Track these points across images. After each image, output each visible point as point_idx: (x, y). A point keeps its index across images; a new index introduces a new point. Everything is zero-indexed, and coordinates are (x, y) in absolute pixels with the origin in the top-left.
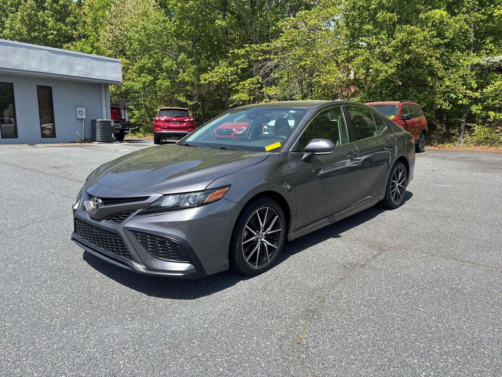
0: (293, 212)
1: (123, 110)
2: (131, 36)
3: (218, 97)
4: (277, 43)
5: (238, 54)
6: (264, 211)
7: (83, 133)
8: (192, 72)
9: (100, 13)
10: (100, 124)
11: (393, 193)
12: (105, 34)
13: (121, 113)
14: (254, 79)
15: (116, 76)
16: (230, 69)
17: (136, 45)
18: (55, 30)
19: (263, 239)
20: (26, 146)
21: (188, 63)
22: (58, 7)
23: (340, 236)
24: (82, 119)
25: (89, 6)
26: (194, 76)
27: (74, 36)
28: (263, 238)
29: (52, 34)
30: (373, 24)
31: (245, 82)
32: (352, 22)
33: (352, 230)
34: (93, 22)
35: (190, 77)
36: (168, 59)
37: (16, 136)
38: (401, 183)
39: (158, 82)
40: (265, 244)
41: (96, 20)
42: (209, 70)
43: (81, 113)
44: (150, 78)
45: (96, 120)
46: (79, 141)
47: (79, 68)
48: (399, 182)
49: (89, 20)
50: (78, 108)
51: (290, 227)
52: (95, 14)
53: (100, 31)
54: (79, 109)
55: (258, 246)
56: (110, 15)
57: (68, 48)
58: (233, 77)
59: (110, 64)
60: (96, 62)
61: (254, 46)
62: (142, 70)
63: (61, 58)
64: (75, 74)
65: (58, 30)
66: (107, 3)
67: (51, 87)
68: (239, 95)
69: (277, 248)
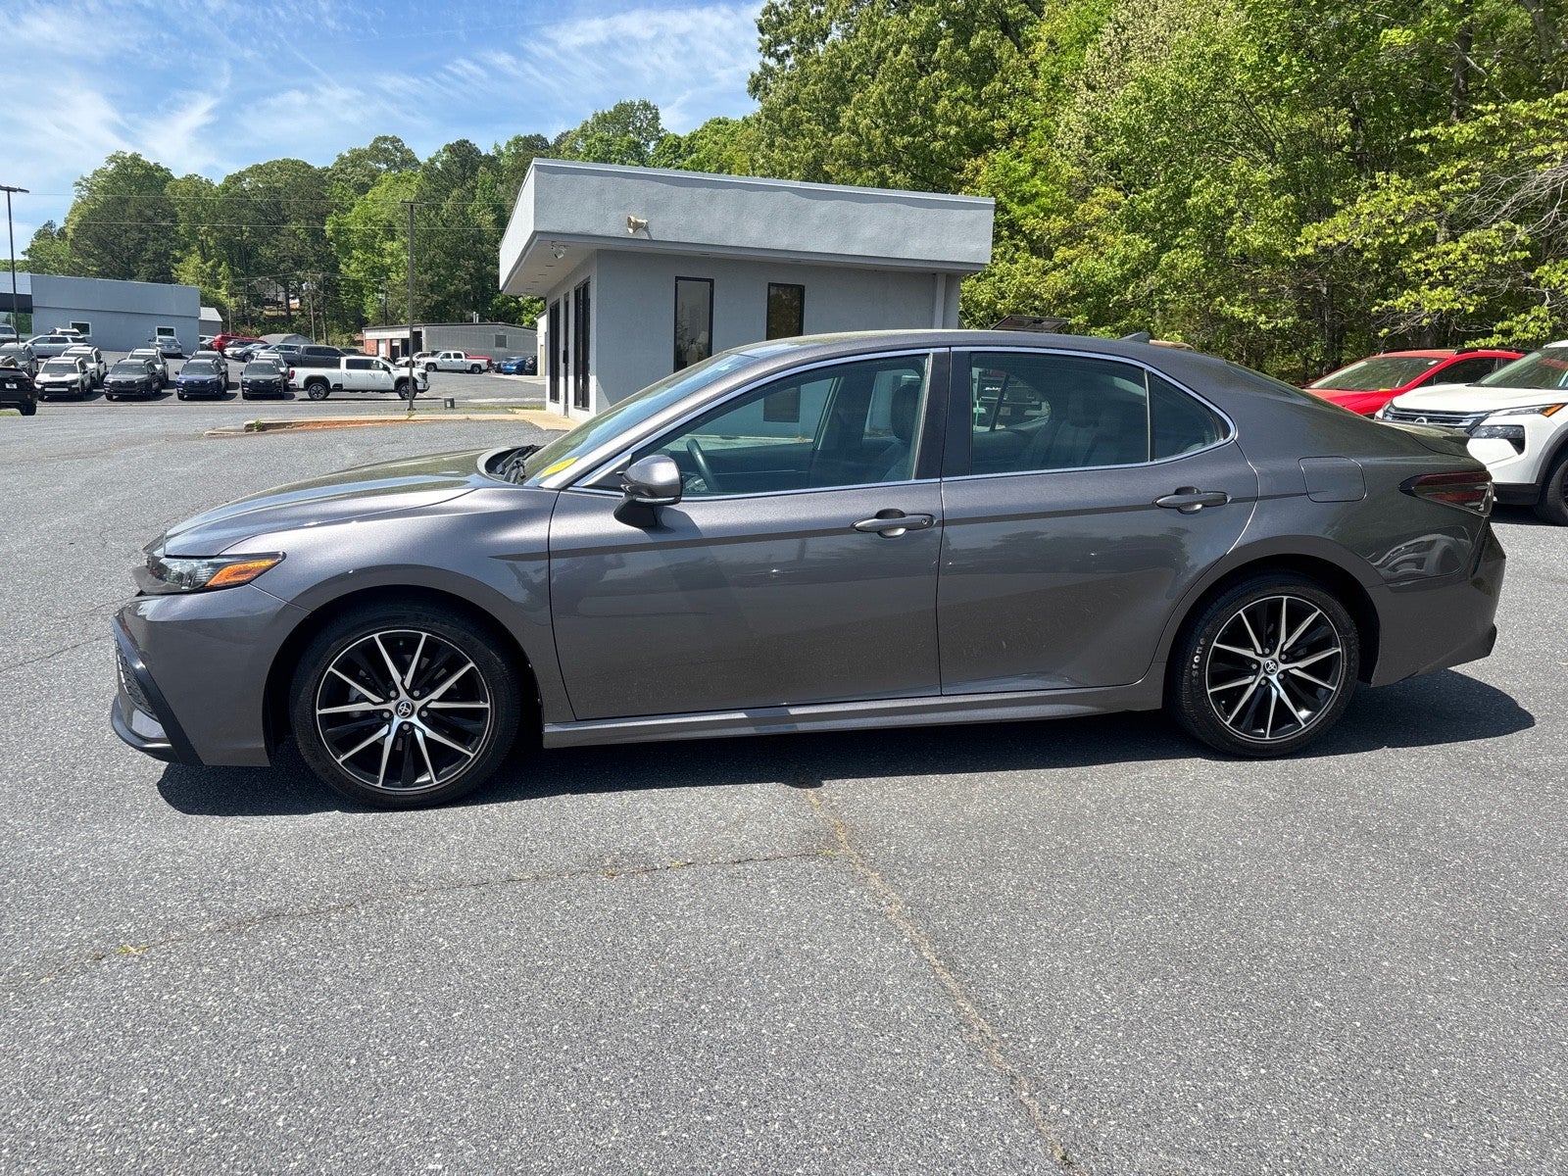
0: (540, 663)
2: (1109, 119)
5: (1448, 140)
6: (412, 641)
8: (1277, 220)
9: (1071, 58)
11: (1233, 695)
12: (1072, 121)
14: (1491, 235)
15: (974, 247)
16: (1414, 199)
18: (951, 123)
19: (414, 719)
22: (967, 58)
27: (997, 135)
28: (414, 716)
29: (943, 136)
31: (1455, 246)
34: (1048, 90)
36: (1208, 183)
38: (1300, 665)
39: (1165, 258)
41: (1058, 81)
47: (868, 231)
48: (1291, 657)
49: (1040, 84)
51: (541, 706)
52: (1059, 64)
55: (387, 735)
56: (1096, 59)
57: (977, 171)
58: (1422, 226)
59: (958, 215)
60: (919, 211)
61: (1519, 106)
62: (1134, 223)
63: (824, 207)
64: (855, 249)
65: (958, 124)
66: (1095, 23)
67: (804, 287)
68: (1418, 292)
69: (469, 757)
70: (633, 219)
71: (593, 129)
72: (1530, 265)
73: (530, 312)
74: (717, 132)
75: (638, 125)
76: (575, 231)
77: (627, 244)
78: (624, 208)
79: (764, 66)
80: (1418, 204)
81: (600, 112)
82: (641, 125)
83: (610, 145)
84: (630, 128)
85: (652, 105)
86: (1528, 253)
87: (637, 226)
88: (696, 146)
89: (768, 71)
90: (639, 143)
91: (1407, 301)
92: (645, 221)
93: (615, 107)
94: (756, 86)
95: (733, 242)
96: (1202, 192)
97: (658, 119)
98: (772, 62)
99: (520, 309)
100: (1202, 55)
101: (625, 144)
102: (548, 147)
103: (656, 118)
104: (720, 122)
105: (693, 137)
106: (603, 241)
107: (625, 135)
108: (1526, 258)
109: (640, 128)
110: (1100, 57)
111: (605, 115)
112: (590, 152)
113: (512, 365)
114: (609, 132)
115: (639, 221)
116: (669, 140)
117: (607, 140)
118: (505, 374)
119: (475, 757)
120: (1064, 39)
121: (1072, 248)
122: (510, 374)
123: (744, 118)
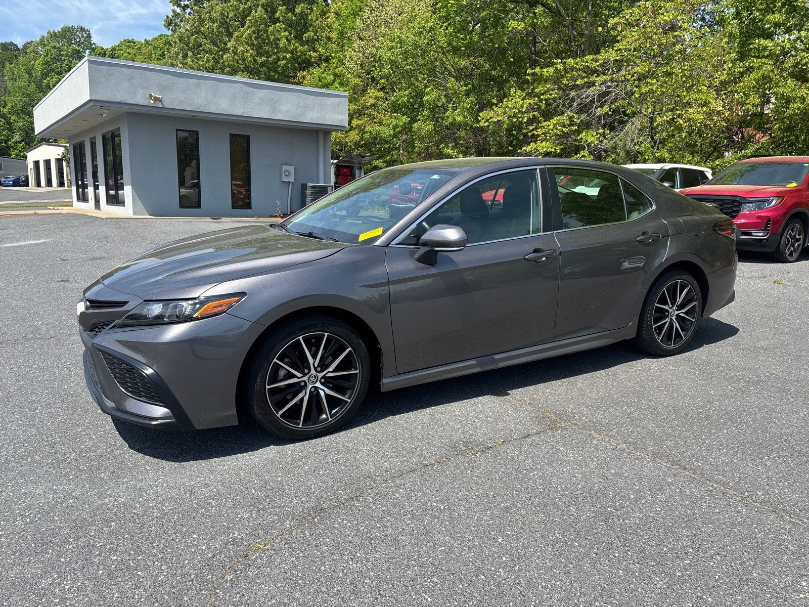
0: (385, 344)
1: (358, 169)
2: (381, 56)
3: (510, 148)
4: (609, 55)
5: (541, 75)
6: (319, 339)
7: (289, 203)
8: (467, 109)
9: (349, 23)
10: (312, 190)
11: (661, 328)
12: (353, 55)
13: (355, 175)
14: (564, 118)
15: (340, 117)
16: (528, 101)
17: (388, 69)
18: (288, 52)
19: (318, 385)
20: (208, 219)
21: (461, 94)
22: (294, 18)
23: (509, 394)
24: (289, 182)
25: (336, 13)
26: (471, 114)
27: (313, 60)
28: (318, 382)
29: (284, 58)
30: (788, 12)
31: (549, 123)
32: (747, 11)
33: (541, 386)
34: (338, 38)
35: (465, 117)
36: (432, 89)
37: (199, 205)
38: (683, 311)
39: (416, 126)
40: (322, 393)
41: (343, 34)
42: (494, 104)
43: (287, 174)
44: (405, 119)
45: (307, 185)
46: (280, 215)
47: (285, 107)
48: (680, 308)
49: (334, 35)
50: (283, 166)
51: (382, 368)
52: (343, 26)
53: (347, 50)
54: (285, 168)
55: (305, 396)
56: (362, 25)
57: (304, 77)
58: (532, 114)
59: (330, 100)
60: (311, 97)
61: (570, 61)
62: (396, 108)
63: (261, 93)
64: (279, 117)
65: (291, 53)
66: (360, 7)
67: (249, 136)
68: (536, 144)
69: (348, 402)
70: (153, 95)
71: (48, 41)
72: (579, 132)
73: (15, 149)
74: (129, 47)
75: (78, 40)
76: (117, 100)
77: (148, 109)
78: (146, 88)
79: (174, 11)
80: (530, 104)
81: (52, 31)
82: (80, 40)
83: (61, 51)
84: (73, 42)
85: (86, 29)
86: (576, 127)
87: (156, 99)
88: (116, 55)
89: (176, 15)
90: (79, 51)
91: (532, 148)
92: (160, 97)
93: (62, 29)
94: (169, 23)
95: (212, 111)
96: (430, 94)
97: (91, 37)
98: (178, 10)
99: (8, 148)
100: (424, 28)
101: (70, 50)
102: (18, 50)
103: (89, 36)
104: (129, 42)
105: (113, 49)
106: (134, 107)
107: (70, 45)
108: (576, 129)
109: (79, 42)
110: (364, 24)
111: (56, 33)
112: (47, 54)
113: (10, 181)
114: (59, 43)
115: (157, 96)
116: (98, 50)
117: (59, 48)
118: (4, 187)
119: (351, 401)
120: (344, 13)
121: (360, 120)
122: (9, 186)
123: (145, 40)
